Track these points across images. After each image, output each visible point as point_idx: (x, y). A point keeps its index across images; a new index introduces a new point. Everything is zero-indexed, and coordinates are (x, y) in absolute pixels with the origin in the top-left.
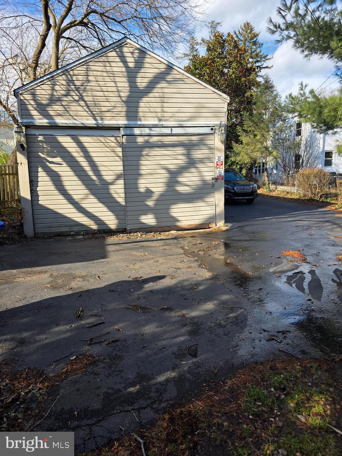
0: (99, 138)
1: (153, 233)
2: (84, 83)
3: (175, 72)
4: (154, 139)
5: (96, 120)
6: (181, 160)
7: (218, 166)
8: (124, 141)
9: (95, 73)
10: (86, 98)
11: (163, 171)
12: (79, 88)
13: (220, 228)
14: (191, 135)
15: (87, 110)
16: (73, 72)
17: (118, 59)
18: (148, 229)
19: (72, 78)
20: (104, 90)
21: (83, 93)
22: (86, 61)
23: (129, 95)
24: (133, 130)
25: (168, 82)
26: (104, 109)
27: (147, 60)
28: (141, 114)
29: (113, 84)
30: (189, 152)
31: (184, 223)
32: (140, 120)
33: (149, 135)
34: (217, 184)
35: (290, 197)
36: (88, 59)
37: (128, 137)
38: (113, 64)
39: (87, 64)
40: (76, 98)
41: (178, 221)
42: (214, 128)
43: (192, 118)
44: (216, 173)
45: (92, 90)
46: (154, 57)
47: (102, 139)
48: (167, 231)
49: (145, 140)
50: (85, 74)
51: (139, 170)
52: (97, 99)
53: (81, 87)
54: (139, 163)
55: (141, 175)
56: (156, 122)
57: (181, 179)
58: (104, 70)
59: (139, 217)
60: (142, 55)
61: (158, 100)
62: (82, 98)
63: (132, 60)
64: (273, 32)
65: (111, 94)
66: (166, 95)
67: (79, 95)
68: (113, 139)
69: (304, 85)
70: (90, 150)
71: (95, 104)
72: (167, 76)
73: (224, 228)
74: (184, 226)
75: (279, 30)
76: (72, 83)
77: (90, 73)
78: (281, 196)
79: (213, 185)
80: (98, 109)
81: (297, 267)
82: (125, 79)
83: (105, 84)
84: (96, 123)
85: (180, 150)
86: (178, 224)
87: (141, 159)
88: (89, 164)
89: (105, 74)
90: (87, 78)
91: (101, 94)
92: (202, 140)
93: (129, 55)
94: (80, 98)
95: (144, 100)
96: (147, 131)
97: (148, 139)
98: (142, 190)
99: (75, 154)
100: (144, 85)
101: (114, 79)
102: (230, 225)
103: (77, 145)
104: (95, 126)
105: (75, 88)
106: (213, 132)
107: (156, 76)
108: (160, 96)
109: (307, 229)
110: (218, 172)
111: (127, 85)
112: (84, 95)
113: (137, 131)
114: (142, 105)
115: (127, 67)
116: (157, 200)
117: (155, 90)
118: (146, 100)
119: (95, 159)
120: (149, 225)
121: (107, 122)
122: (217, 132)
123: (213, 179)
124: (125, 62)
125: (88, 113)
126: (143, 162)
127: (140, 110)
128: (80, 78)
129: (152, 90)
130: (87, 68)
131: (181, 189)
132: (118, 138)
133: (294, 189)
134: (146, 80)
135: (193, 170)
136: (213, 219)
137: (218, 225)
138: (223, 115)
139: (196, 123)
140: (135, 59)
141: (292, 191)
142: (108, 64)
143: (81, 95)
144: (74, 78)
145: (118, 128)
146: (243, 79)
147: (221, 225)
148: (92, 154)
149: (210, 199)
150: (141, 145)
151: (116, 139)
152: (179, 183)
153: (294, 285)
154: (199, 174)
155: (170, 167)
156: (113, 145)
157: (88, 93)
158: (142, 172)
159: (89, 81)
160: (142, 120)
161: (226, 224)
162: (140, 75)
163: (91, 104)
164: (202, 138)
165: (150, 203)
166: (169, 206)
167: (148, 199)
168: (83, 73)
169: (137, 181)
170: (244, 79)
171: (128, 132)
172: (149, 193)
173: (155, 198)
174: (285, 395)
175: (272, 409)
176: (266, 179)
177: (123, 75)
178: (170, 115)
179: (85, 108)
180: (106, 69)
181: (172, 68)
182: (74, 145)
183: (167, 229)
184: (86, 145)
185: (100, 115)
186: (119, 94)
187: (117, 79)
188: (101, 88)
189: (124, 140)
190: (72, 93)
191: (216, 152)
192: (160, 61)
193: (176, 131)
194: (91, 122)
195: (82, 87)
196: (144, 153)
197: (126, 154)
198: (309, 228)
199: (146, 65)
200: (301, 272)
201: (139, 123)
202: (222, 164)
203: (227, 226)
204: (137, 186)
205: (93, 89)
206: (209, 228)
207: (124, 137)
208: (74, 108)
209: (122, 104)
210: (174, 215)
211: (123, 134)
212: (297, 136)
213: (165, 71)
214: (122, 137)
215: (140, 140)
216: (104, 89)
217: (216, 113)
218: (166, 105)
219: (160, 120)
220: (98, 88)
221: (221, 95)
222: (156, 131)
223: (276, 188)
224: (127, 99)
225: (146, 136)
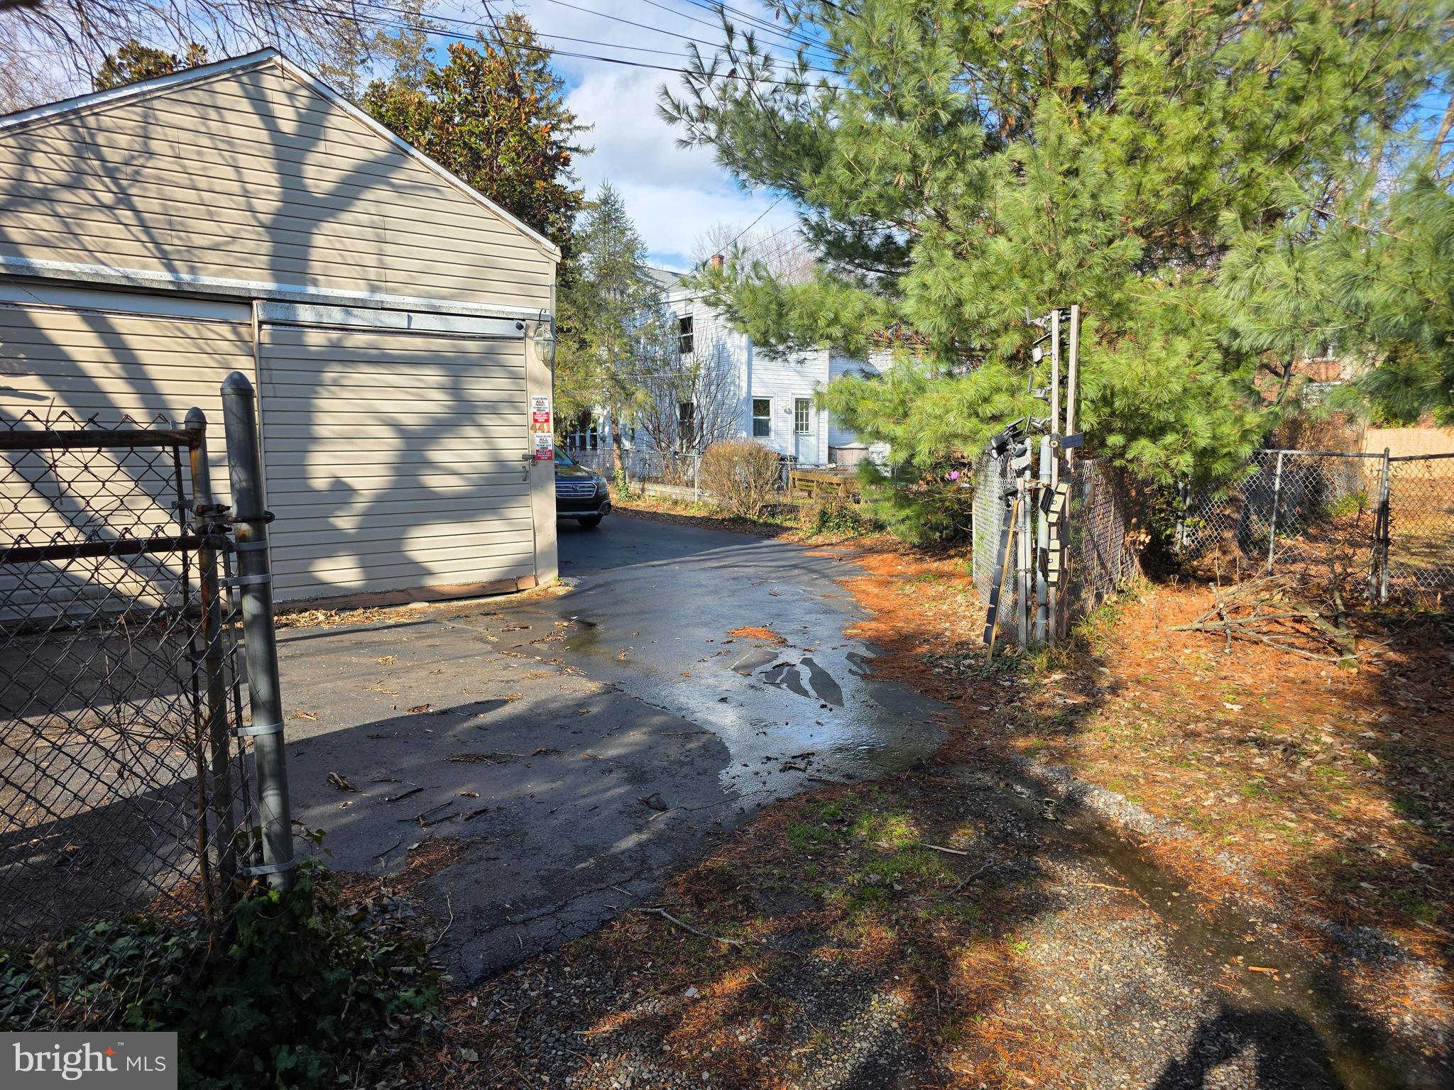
0: (179, 324)
1: (361, 611)
2: (133, 157)
3: (414, 165)
4: (358, 340)
5: (172, 269)
6: (435, 403)
7: (538, 425)
8: (265, 338)
9: (172, 133)
10: (139, 203)
11: (385, 431)
12: (117, 169)
13: (550, 590)
14: (464, 338)
15: (144, 238)
16: (98, 120)
17: (245, 105)
18: (342, 601)
19: (92, 136)
20: (201, 186)
21: (131, 186)
22: (144, 93)
23: (279, 209)
24: (294, 310)
25: (397, 189)
26: (198, 240)
27: (334, 121)
28: (316, 267)
29: (230, 172)
30: (456, 382)
31: (446, 580)
32: (315, 283)
33: (343, 328)
34: (535, 472)
35: (684, 513)
36: (150, 91)
37: (279, 328)
38: (229, 116)
39: (147, 104)
40: (107, 198)
41: (430, 573)
42: (523, 323)
43: (463, 292)
44: (533, 442)
45: (160, 181)
46: (356, 117)
47: (190, 328)
48: (397, 605)
49: (330, 340)
50: (140, 131)
51: (310, 424)
52: (178, 209)
53: (123, 168)
54: (310, 405)
55: (315, 439)
56: (362, 294)
57: (436, 456)
58: (203, 129)
59: (310, 564)
60: (321, 105)
61: (369, 232)
62: (124, 200)
63: (289, 113)
64: (672, 119)
65: (223, 200)
66: (391, 223)
67: (115, 189)
68: (225, 330)
69: (741, 246)
70: (144, 357)
71: (170, 223)
72: (392, 171)
73: (562, 591)
74: (447, 589)
75: (684, 116)
76: (94, 153)
77: (156, 131)
78: (661, 510)
79: (526, 476)
80: (180, 238)
81: (776, 656)
82: (267, 164)
83: (205, 169)
84: (172, 279)
85: (433, 376)
86: (432, 582)
87: (316, 393)
88: (143, 400)
89: (204, 141)
90: (146, 144)
91: (191, 195)
92: (491, 353)
93: (283, 98)
94: (119, 201)
95: (327, 227)
96: (336, 315)
97: (340, 339)
98: (321, 484)
99: (93, 369)
100: (327, 186)
101: (232, 157)
102: (573, 581)
103: (103, 339)
104: (170, 287)
105: (105, 169)
106: (521, 334)
107: (361, 166)
108: (373, 222)
109: (761, 583)
110: (537, 440)
111: (273, 179)
112: (132, 191)
113: (305, 314)
114: (318, 240)
115: (273, 130)
116: (366, 514)
117: (360, 206)
118: (333, 230)
119: (164, 387)
120: (341, 588)
121: (210, 280)
122: (531, 334)
123: (525, 458)
124: (267, 117)
125: (147, 248)
126: (323, 404)
127: (315, 254)
128: (123, 140)
129: (349, 204)
130: (146, 116)
131: (437, 482)
132: (243, 330)
133: (692, 494)
134: (333, 175)
135: (470, 431)
136: (527, 566)
137: (541, 582)
138: (545, 292)
139: (476, 306)
140: (299, 114)
141: (688, 498)
142: (213, 114)
143: (123, 191)
144: (101, 139)
145: (245, 301)
146: (539, 184)
147: (550, 582)
148: (154, 372)
149: (518, 513)
150: (316, 353)
151: (235, 332)
152: (430, 464)
153: (784, 686)
154: (487, 443)
155: (406, 419)
156: (225, 346)
157: (145, 189)
158: (322, 431)
159: (151, 154)
160: (321, 283)
161: (564, 580)
162: (312, 158)
163: (158, 221)
164: (491, 348)
165: (345, 522)
166: (403, 532)
167: (340, 509)
168: (132, 129)
169: (304, 458)
170: (544, 184)
171: (279, 313)
172: (341, 492)
173: (359, 507)
174: (849, 825)
175: (836, 845)
176: (618, 463)
177: (262, 151)
178: (402, 276)
179: (137, 231)
180: (207, 127)
181: (407, 152)
182: (91, 338)
183: (401, 597)
184: (133, 342)
185: (186, 256)
186: (249, 204)
187: (243, 160)
188: (191, 180)
189: (265, 335)
190: (92, 182)
191: (530, 386)
192: (374, 131)
193: (420, 322)
194: (156, 275)
195: (129, 169)
196: (328, 376)
197: (270, 376)
198: (762, 581)
199: (333, 135)
200: (787, 664)
201: (311, 290)
202: (547, 421)
203: (567, 585)
204: (304, 472)
205: (162, 179)
206: (518, 591)
207: (264, 327)
208: (98, 226)
209: (259, 234)
210: (419, 556)
211: (262, 318)
212: (682, 351)
213: (387, 158)
214: (260, 327)
215: (315, 339)
216: (202, 182)
217: (526, 285)
218: (390, 249)
219: (374, 289)
220: (182, 179)
221: (538, 242)
222: (363, 319)
223: (643, 490)
224: (274, 221)
225: (334, 329)
